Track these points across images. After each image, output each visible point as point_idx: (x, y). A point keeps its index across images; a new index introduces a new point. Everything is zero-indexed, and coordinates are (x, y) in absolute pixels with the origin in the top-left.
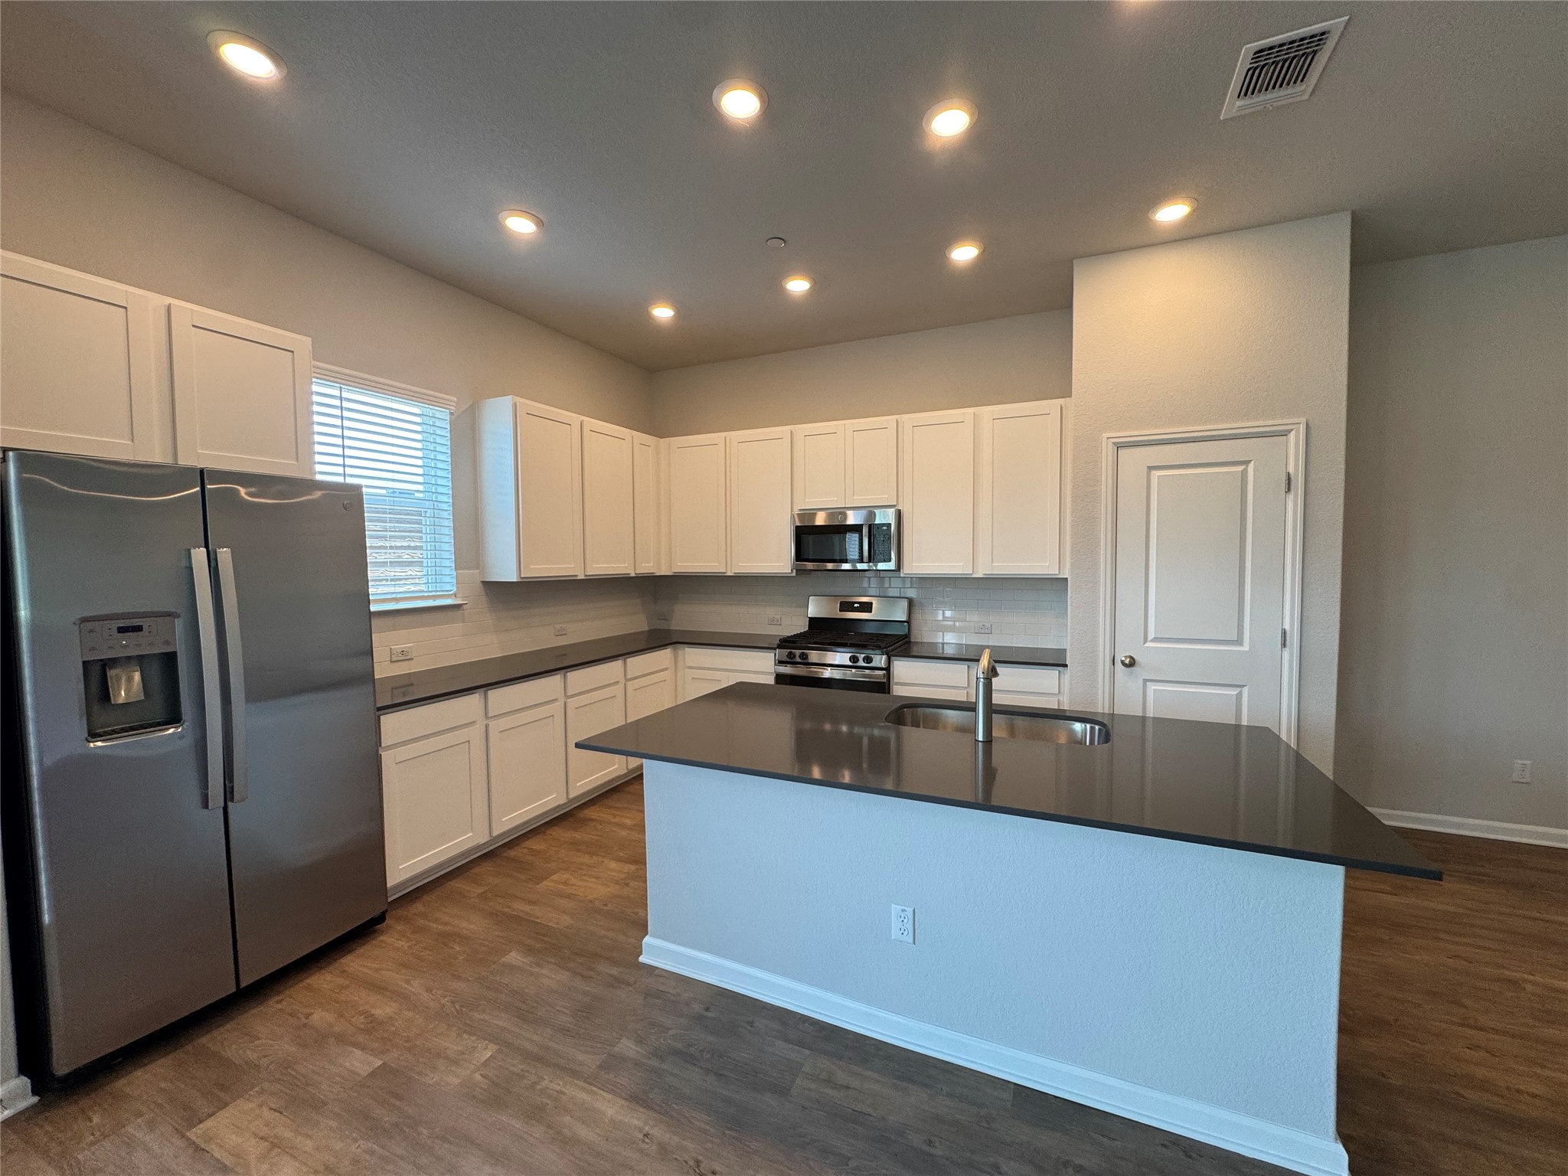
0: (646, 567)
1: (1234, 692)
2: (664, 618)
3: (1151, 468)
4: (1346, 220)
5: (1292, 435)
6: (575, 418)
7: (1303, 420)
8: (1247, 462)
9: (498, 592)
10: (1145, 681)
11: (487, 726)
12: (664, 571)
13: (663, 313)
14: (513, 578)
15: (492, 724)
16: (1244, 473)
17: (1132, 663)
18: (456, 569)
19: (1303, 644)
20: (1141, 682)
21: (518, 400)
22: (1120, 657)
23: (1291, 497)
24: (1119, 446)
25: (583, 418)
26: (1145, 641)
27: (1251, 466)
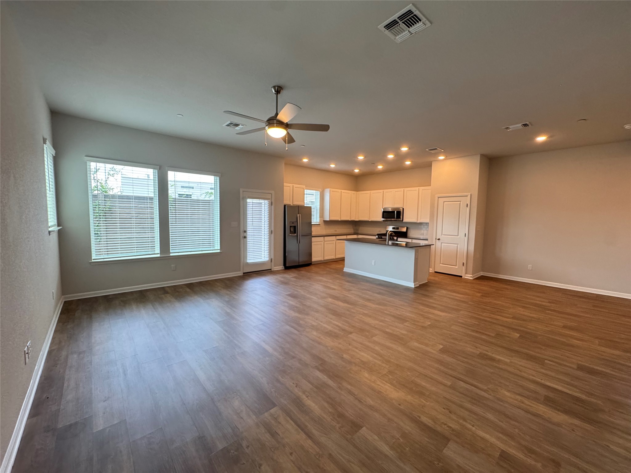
0: (353, 219)
1: (456, 245)
2: (357, 230)
3: (444, 202)
4: (479, 156)
5: (468, 196)
6: (340, 191)
7: (470, 194)
8: (461, 201)
9: (326, 222)
10: (442, 243)
11: (324, 243)
12: (357, 220)
13: (357, 171)
14: (328, 220)
15: (325, 242)
16: (460, 203)
17: (439, 239)
18: (320, 218)
19: (469, 237)
20: (441, 243)
21: (331, 189)
22: (437, 238)
23: (467, 208)
24: (439, 197)
25: (342, 190)
26: (442, 235)
27: (461, 202)
